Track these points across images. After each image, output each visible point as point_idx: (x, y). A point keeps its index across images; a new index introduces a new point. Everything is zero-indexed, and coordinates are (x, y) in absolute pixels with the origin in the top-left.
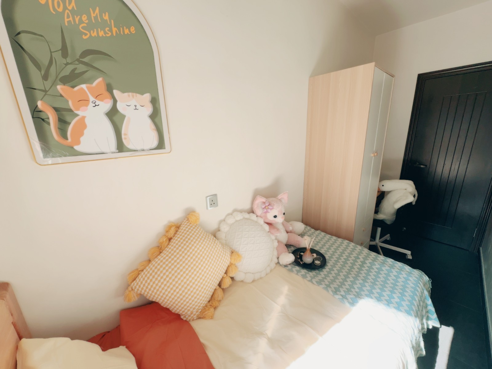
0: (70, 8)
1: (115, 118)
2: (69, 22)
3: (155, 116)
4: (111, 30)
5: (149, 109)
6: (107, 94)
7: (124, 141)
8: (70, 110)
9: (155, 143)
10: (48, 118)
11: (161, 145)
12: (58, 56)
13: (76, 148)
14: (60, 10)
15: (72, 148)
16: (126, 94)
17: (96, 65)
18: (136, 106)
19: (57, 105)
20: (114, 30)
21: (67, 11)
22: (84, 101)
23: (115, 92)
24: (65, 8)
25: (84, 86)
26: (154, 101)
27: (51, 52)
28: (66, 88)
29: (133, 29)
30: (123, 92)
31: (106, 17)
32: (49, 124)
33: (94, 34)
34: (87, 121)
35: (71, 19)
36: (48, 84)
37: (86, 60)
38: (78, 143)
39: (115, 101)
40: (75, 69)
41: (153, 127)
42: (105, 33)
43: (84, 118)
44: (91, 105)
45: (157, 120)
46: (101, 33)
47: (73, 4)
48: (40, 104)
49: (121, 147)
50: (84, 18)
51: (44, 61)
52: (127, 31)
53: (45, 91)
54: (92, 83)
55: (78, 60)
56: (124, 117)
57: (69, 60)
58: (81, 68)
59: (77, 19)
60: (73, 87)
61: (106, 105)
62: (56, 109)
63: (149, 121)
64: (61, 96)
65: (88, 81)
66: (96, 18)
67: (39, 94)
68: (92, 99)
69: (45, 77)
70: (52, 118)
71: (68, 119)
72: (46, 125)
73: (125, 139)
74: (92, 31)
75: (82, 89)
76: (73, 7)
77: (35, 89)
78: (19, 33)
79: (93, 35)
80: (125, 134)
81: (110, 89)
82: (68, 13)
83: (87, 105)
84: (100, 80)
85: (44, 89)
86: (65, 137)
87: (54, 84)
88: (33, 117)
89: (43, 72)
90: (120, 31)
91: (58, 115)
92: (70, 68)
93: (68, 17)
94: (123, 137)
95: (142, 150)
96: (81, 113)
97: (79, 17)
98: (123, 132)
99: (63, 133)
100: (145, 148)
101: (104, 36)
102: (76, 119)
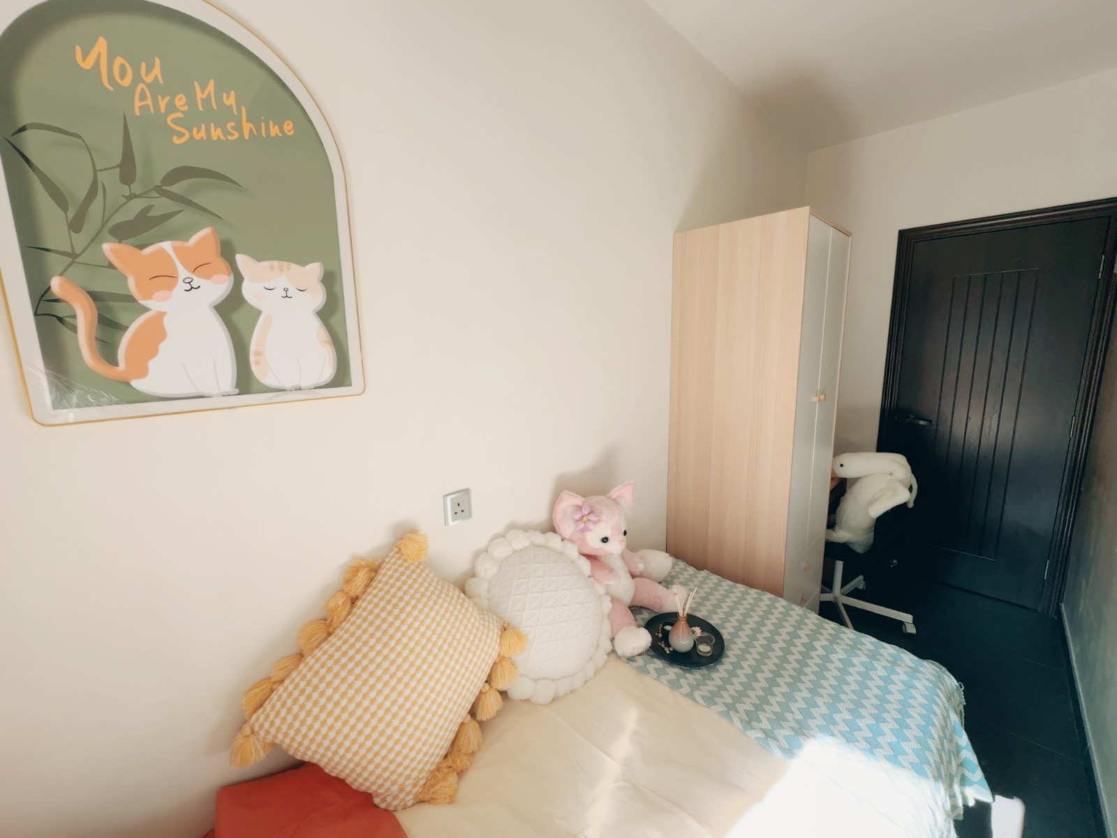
0: (149, 79)
1: (237, 317)
2: (144, 109)
3: (330, 313)
4: (239, 128)
5: (318, 297)
6: (222, 264)
7: (255, 369)
8: (130, 299)
9: (327, 371)
10: (74, 317)
11: (341, 377)
12: (110, 179)
13: (137, 384)
14: (126, 82)
15: (128, 384)
16: (265, 264)
17: (201, 199)
18: (286, 290)
19: (99, 286)
20: (247, 127)
21: (141, 86)
22: (166, 278)
23: (241, 259)
24: (137, 79)
25: (167, 245)
26: (330, 280)
27: (95, 171)
28: (125, 248)
29: (288, 127)
30: (259, 259)
31: (230, 100)
32: (74, 329)
33: (200, 135)
34: (168, 323)
35: (149, 102)
36: (80, 240)
37: (176, 188)
38: (143, 373)
39: (238, 279)
40: (149, 208)
41: (325, 336)
42: (226, 133)
43: (161, 315)
44: (181, 286)
45: (334, 321)
46: (216, 134)
47: (157, 71)
48: (56, 284)
49: (245, 382)
50: (180, 101)
51: (78, 188)
52: (275, 131)
53: (73, 255)
54: (187, 240)
55: (158, 189)
56: (257, 313)
57: (136, 188)
58: (162, 205)
59: (163, 104)
60: (141, 247)
61: (217, 288)
62: (95, 296)
63: (316, 324)
64: (111, 266)
65: (179, 234)
66: (206, 101)
67: (55, 261)
68: (183, 273)
69: (76, 225)
70: (83, 316)
71: (122, 318)
72: (66, 332)
73: (257, 363)
74: (195, 130)
75: (163, 251)
76: (156, 78)
77: (48, 250)
78: (23, 129)
79: (197, 137)
80: (258, 353)
81: (227, 252)
82: (143, 90)
83: (171, 288)
84: (206, 231)
85: (69, 250)
86: (111, 359)
87: (96, 239)
88: (36, 314)
89: (71, 213)
90: (259, 130)
91: (98, 308)
92: (136, 206)
93: (143, 97)
94: (252, 358)
95: (296, 390)
96: (154, 305)
97: (168, 98)
98: (253, 347)
99: (107, 350)
100: (303, 384)
101: (224, 139)
102: (143, 318)
